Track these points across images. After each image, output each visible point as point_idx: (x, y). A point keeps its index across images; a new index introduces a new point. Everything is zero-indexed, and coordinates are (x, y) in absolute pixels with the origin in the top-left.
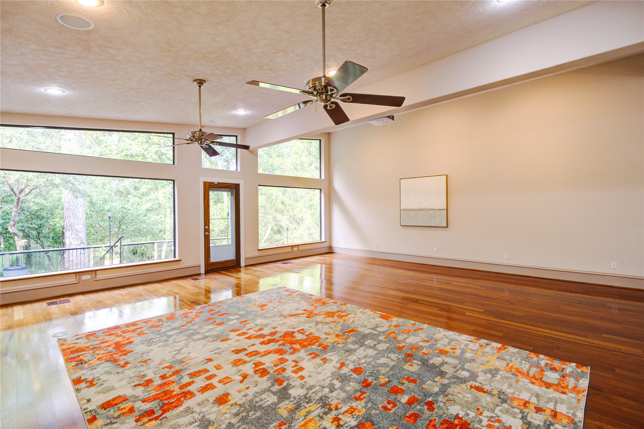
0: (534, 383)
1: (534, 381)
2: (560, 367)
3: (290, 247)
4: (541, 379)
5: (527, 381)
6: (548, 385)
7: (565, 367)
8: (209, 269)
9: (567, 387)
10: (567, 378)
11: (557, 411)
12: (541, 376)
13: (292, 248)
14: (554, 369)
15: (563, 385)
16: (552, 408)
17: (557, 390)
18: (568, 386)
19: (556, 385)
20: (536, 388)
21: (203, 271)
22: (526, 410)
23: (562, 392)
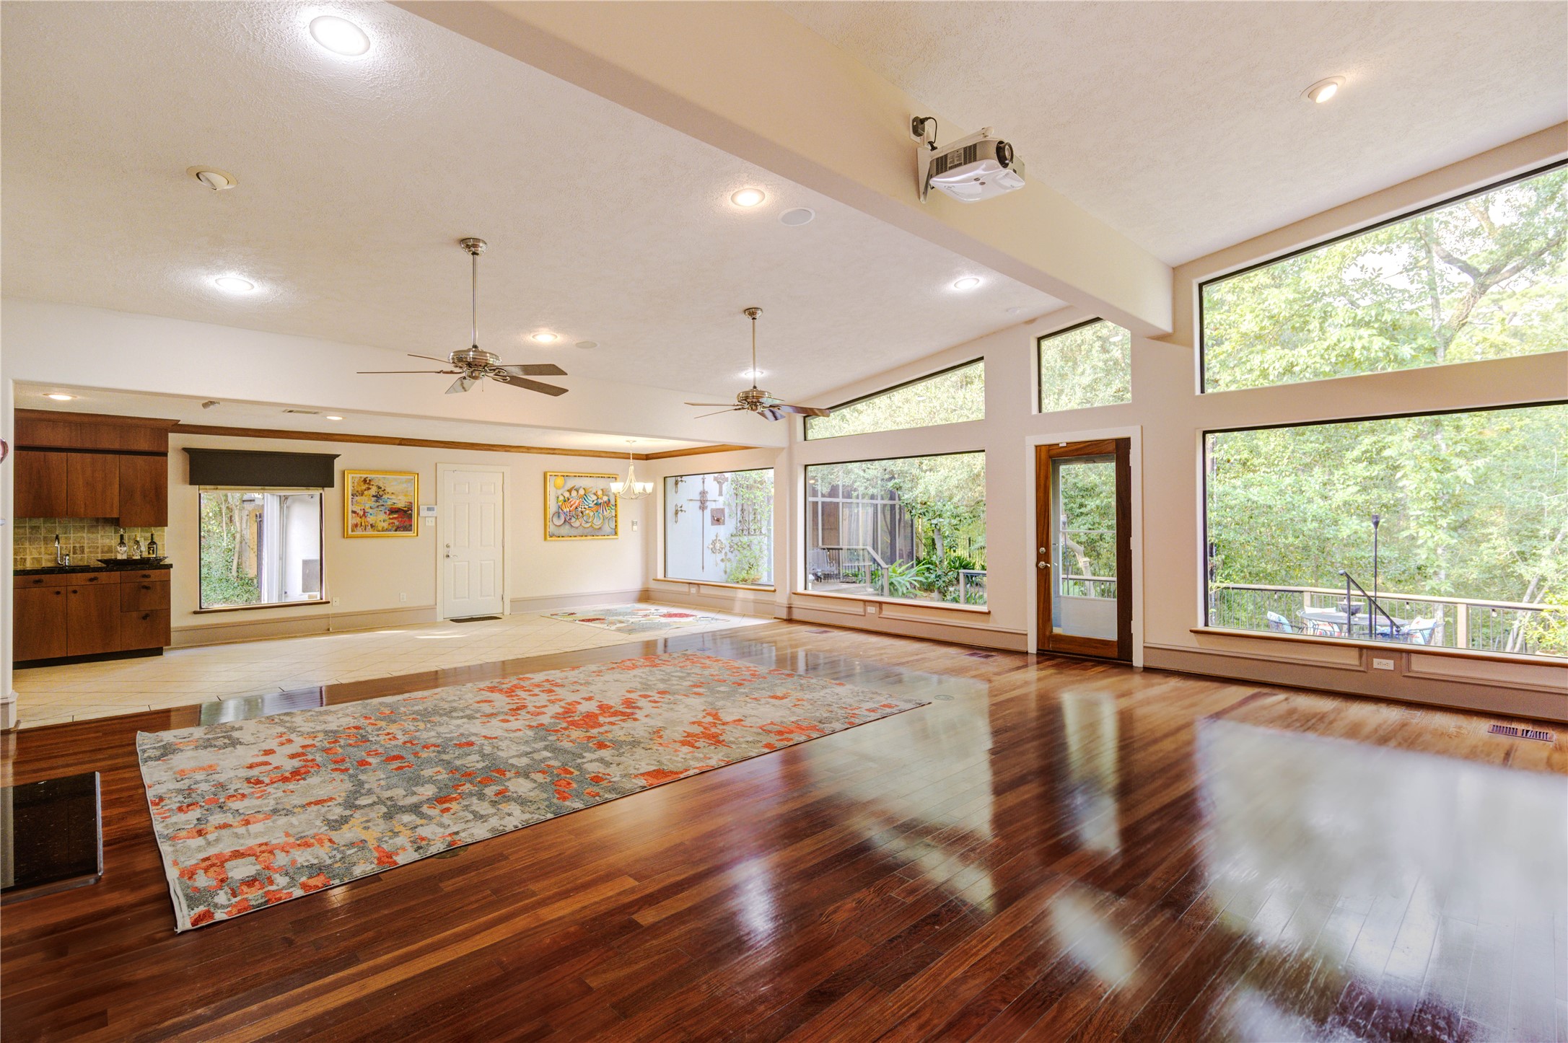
0: (261, 845)
1: (264, 848)
2: (242, 893)
3: (1355, 653)
4: (257, 857)
5: (274, 842)
6: (237, 855)
7: (234, 900)
8: (1047, 648)
9: (206, 870)
10: (214, 883)
11: (201, 838)
12: (260, 859)
13: (1361, 656)
14: (251, 882)
15: (215, 868)
16: (208, 836)
17: (217, 856)
18: (205, 873)
19: (227, 860)
20: (251, 842)
21: (1032, 647)
22: (239, 818)
23: (208, 859)
